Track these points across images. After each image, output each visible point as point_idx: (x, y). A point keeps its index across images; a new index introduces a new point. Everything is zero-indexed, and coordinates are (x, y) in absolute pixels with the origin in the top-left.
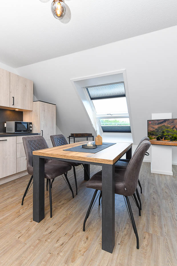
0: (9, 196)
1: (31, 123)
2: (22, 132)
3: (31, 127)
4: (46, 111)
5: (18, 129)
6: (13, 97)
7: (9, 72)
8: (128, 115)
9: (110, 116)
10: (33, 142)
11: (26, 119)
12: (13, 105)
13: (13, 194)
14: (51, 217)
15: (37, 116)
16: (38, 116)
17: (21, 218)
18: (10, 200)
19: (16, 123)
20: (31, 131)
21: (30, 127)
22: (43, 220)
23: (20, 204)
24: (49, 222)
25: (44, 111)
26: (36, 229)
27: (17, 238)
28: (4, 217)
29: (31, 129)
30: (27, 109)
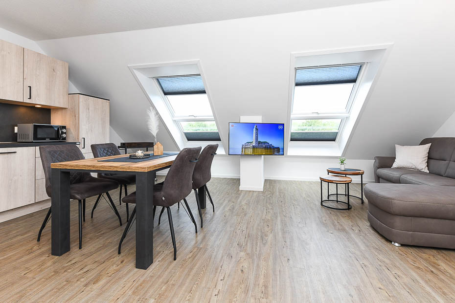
0: (18, 234)
1: (64, 127)
2: (48, 140)
3: (65, 133)
4: (90, 109)
5: (39, 136)
6: (30, 87)
7: (21, 47)
8: (213, 117)
9: (194, 118)
10: (58, 153)
11: (56, 121)
12: (30, 98)
13: (25, 231)
14: (80, 248)
15: (75, 116)
16: (77, 116)
17: (33, 255)
18: (20, 238)
19: (36, 127)
20: (65, 139)
21: (63, 133)
22: (67, 253)
23: (35, 241)
24: (75, 254)
25: (87, 110)
26: (54, 263)
27: (22, 274)
28: (5, 257)
29: (64, 135)
30: (57, 105)
